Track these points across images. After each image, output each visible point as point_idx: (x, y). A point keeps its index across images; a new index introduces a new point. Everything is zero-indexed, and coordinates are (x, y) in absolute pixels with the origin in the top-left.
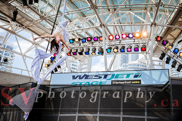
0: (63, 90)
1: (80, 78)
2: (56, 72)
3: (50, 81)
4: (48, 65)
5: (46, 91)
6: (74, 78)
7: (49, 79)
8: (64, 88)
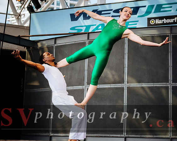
0: (55, 43)
1: (86, 17)
2: (39, 10)
3: (29, 28)
5: (25, 46)
6: (74, 18)
7: (27, 25)
8: (56, 38)
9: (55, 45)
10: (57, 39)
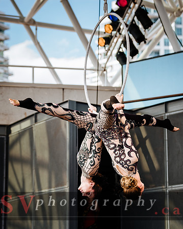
0: (166, 111)
4: (108, 40)
8: (166, 103)
9: (166, 114)
10: (169, 103)
